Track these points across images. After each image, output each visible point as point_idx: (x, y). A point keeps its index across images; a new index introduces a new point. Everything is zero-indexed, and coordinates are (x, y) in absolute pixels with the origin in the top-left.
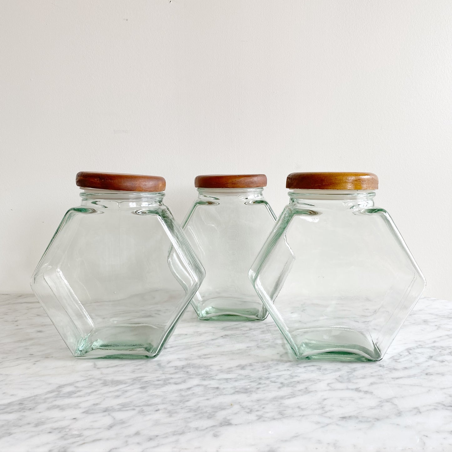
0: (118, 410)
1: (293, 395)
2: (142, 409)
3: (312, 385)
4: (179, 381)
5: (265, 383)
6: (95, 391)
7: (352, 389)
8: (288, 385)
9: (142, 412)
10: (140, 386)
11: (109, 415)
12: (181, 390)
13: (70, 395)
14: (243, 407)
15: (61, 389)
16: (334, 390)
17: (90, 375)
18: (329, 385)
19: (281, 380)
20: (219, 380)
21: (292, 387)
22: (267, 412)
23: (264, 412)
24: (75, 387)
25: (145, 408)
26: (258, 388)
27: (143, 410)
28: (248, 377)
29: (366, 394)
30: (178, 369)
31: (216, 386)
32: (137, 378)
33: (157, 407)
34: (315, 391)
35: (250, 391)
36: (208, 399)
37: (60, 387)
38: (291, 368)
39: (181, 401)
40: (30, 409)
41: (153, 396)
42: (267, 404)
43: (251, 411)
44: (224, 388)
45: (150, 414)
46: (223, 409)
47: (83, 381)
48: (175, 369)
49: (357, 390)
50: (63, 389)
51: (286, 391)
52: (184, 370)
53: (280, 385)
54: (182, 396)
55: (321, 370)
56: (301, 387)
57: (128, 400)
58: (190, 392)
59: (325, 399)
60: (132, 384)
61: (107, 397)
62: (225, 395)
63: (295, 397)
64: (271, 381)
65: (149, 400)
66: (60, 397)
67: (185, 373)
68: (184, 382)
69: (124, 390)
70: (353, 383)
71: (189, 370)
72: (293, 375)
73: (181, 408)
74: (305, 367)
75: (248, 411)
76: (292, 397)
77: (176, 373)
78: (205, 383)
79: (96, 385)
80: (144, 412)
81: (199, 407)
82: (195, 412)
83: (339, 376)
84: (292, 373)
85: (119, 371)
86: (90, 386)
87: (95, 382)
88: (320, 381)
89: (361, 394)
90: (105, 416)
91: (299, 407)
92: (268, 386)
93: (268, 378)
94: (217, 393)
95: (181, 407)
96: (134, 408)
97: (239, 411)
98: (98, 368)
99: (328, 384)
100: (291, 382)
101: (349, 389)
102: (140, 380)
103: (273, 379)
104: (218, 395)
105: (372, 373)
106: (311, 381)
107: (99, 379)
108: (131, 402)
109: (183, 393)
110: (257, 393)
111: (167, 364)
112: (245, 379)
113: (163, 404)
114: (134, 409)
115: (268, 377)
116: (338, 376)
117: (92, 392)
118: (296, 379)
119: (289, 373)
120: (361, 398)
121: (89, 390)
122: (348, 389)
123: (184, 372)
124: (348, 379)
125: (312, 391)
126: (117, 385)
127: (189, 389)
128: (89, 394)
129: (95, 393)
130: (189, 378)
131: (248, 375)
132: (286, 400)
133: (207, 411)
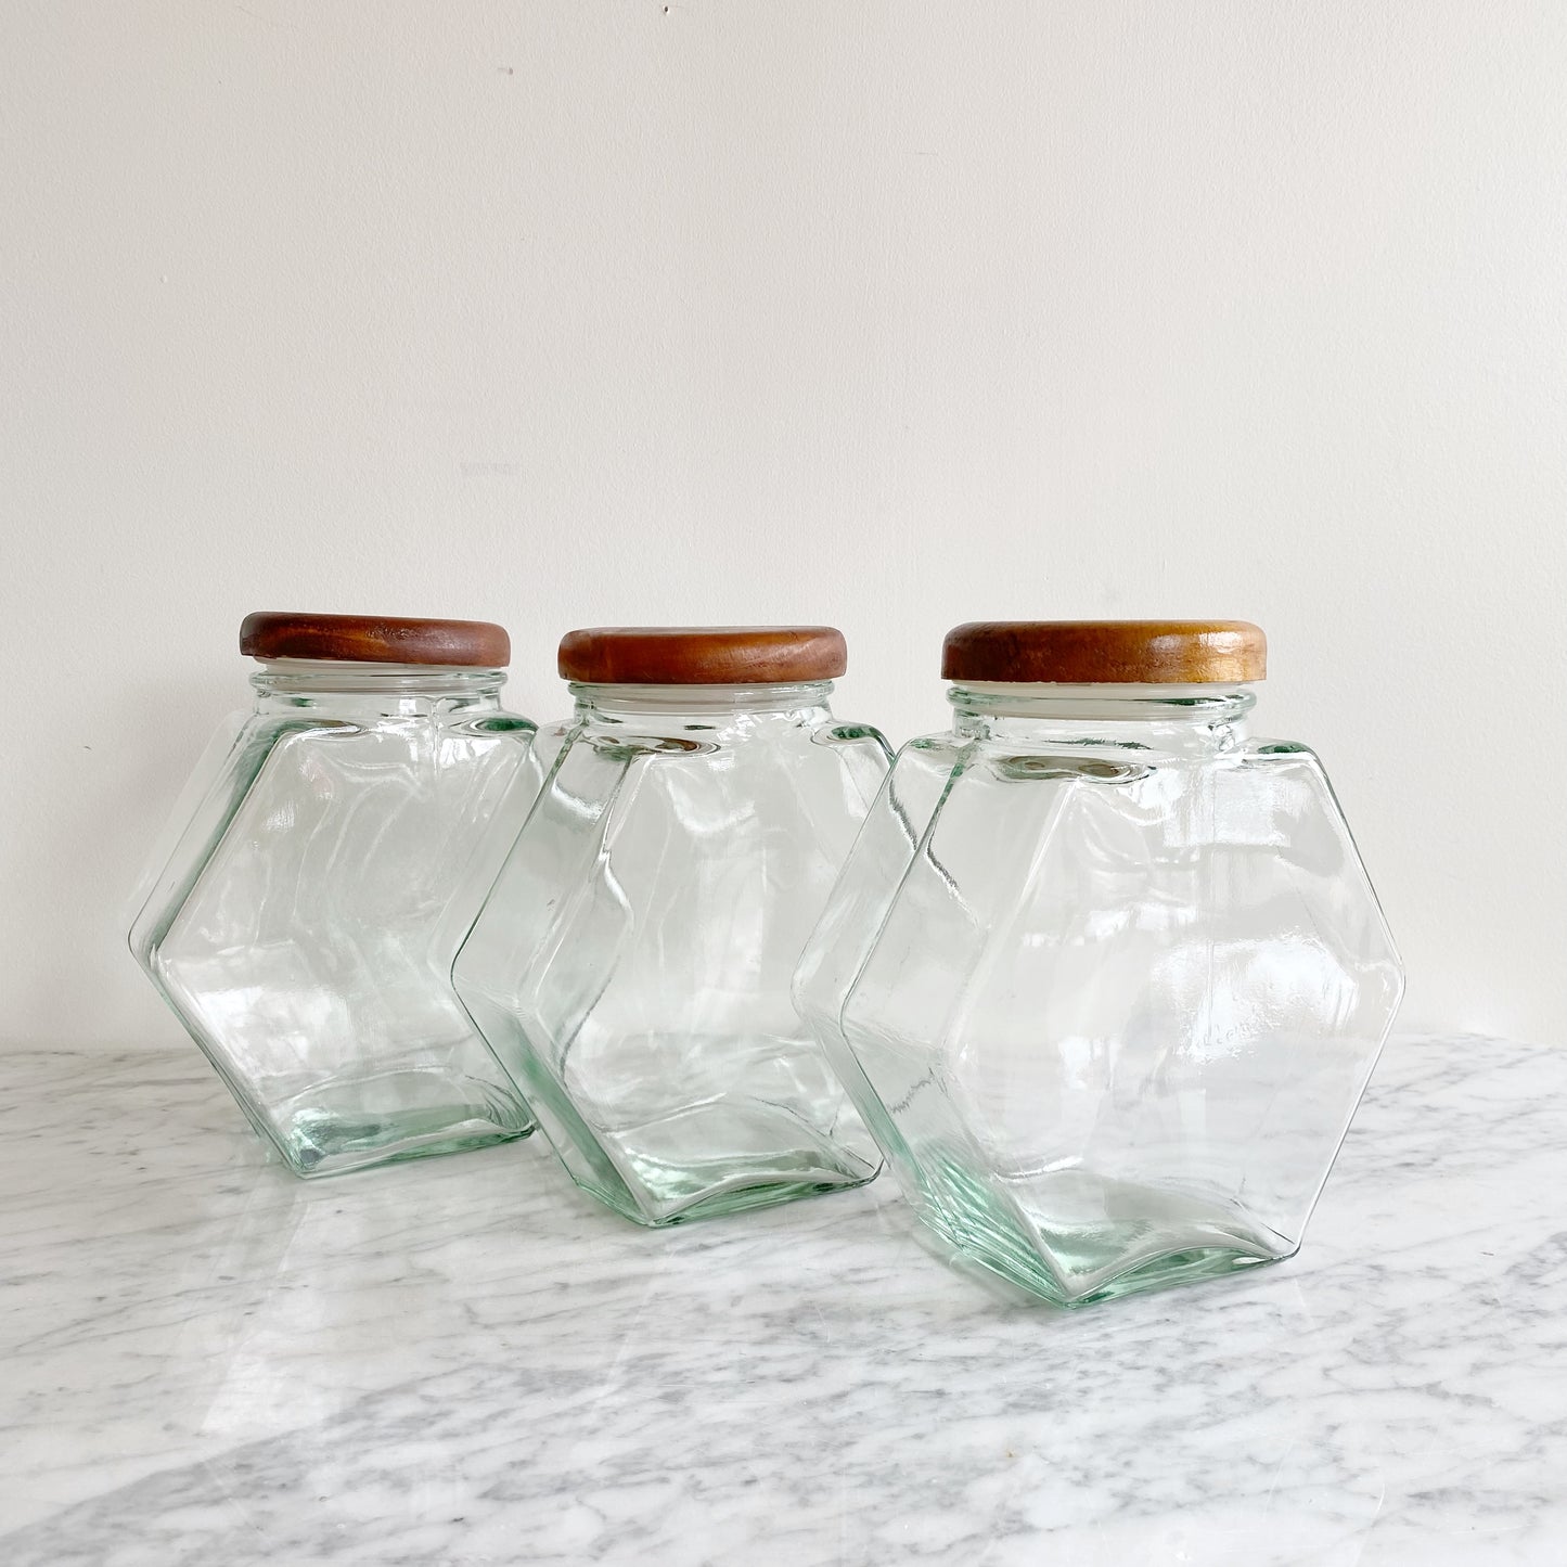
0: (607, 1483)
1: (1214, 1416)
2: (692, 1476)
3: (1268, 1374)
4: (794, 1368)
5: (1104, 1373)
6: (503, 1413)
7: (1416, 1389)
8: (1187, 1378)
9: (696, 1488)
10: (660, 1392)
11: (580, 1503)
12: (811, 1404)
13: (412, 1427)
14: (1052, 1463)
15: (372, 1409)
16: (1353, 1392)
17: (463, 1354)
18: (1331, 1373)
19: (1156, 1359)
20: (937, 1362)
21: (1202, 1382)
22: (1146, 1481)
23: (1136, 1480)
24: (424, 1398)
25: (706, 1476)
26: (1085, 1392)
27: (699, 1483)
28: (1036, 1349)
29: (1470, 1404)
30: (776, 1325)
31: (934, 1385)
32: (641, 1359)
33: (744, 1468)
34: (1289, 1397)
35: (1061, 1403)
36: (919, 1437)
37: (369, 1399)
38: (1174, 1315)
39: (823, 1446)
40: (284, 1486)
41: (716, 1426)
42: (1136, 1449)
43: (1086, 1477)
44: (964, 1394)
45: (728, 1497)
46: (982, 1472)
47: (445, 1374)
48: (767, 1326)
49: (1432, 1390)
50: (380, 1407)
51: (1187, 1400)
52: (797, 1326)
53: (1160, 1379)
54: (824, 1426)
55: (1284, 1320)
56: (1234, 1382)
57: (630, 1446)
58: (844, 1411)
59: (1333, 1428)
60: (629, 1385)
61: (553, 1435)
62: (974, 1417)
63: (1223, 1420)
64: (1121, 1364)
65: (707, 1445)
66: (381, 1438)
67: (803, 1338)
68: (813, 1371)
69: (603, 1408)
70: (1410, 1364)
71: (814, 1327)
72: (1191, 1338)
73: (835, 1473)
74: (1222, 1309)
75: (1078, 1476)
76: (1217, 1423)
77: (773, 1339)
78: (893, 1374)
79: (500, 1390)
80: (704, 1490)
81: (897, 1465)
82: (889, 1484)
83: (1355, 1341)
84: (1184, 1334)
85: (564, 1335)
86: (477, 1393)
87: (491, 1379)
88: (1294, 1361)
89: (1453, 1408)
90: (564, 1508)
91: (1251, 1459)
92: (1116, 1382)
93: (1106, 1355)
94: (946, 1410)
95: (832, 1465)
96: (663, 1473)
97: (1044, 1479)
98: (486, 1327)
99: (1326, 1371)
100: (1194, 1368)
101: (1405, 1388)
102: (654, 1367)
103: (1128, 1357)
104: (949, 1420)
105: (1463, 1328)
106: (1263, 1360)
107: (503, 1369)
108: (646, 1453)
109: (825, 1416)
110: (1086, 1411)
111: (733, 1305)
112: (1027, 1358)
113: (762, 1456)
114: (664, 1480)
115: (1105, 1347)
116: (1351, 1339)
117: (493, 1417)
118: (1205, 1355)
119: (1175, 1331)
120: (1460, 1423)
121: (478, 1411)
122: (1399, 1388)
123: (804, 1335)
124: (1387, 1349)
125: (1278, 1399)
126: (576, 1390)
127: (840, 1397)
128: (485, 1424)
129: (502, 1421)
130: (825, 1357)
131: (1035, 1345)
132: (1198, 1432)
133: (930, 1481)
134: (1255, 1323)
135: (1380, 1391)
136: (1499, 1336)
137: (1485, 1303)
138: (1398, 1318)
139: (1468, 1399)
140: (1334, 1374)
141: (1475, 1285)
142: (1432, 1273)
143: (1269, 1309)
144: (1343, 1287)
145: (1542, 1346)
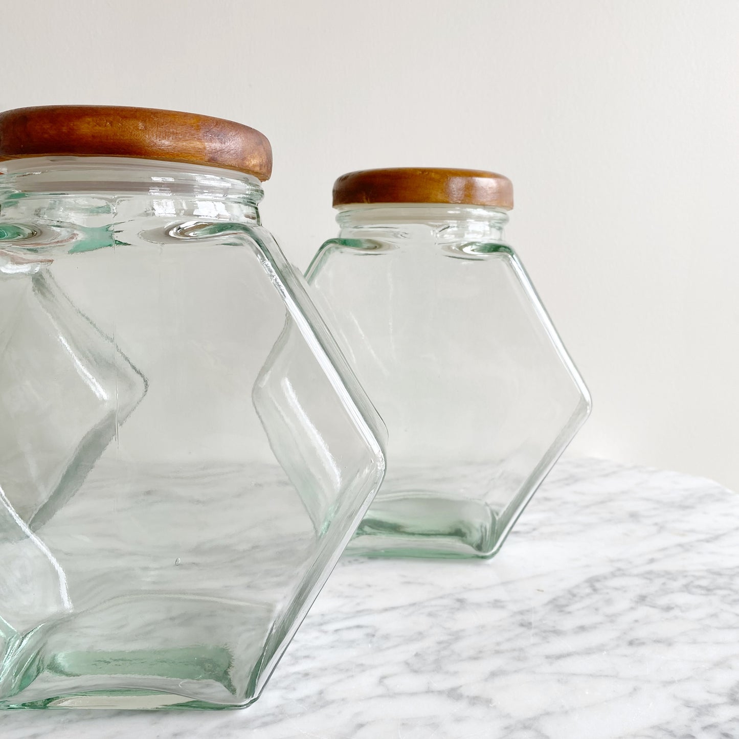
1: (278, 717)
3: (340, 681)
7: (440, 693)
16: (393, 695)
29: (474, 704)
34: (343, 700)
49: (454, 694)
55: (375, 639)
56: (309, 688)
59: (361, 726)
63: (281, 720)
70: (447, 673)
74: (337, 631)
83: (416, 655)
88: (363, 671)
89: (460, 707)
99: (383, 678)
101: (433, 692)
105: (498, 644)
106: (342, 670)
116: (414, 654)
120: (459, 720)
122: (429, 691)
124: (437, 661)
125: (333, 702)
134: (353, 641)
135: (413, 694)
136: (521, 650)
137: (522, 625)
138: (457, 636)
139: (475, 700)
140: (386, 681)
141: (521, 613)
142: (497, 604)
143: (369, 631)
144: (430, 615)
145: (547, 657)
